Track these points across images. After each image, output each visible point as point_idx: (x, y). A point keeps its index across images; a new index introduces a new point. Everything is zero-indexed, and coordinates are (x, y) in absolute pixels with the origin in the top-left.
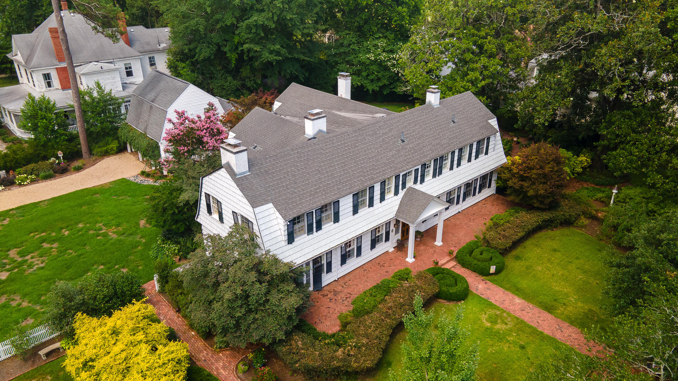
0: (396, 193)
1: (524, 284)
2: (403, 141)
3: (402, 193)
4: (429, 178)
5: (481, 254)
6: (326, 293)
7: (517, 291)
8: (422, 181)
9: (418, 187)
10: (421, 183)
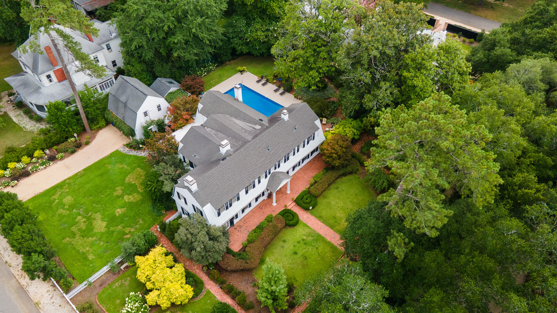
0: (266, 177)
1: (324, 214)
2: (269, 150)
3: (269, 176)
4: (282, 164)
5: (307, 199)
6: (236, 227)
7: (320, 218)
8: (279, 166)
9: (278, 170)
10: (278, 167)
